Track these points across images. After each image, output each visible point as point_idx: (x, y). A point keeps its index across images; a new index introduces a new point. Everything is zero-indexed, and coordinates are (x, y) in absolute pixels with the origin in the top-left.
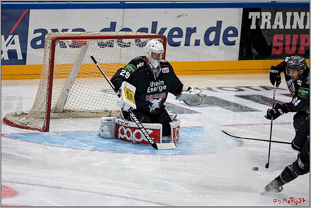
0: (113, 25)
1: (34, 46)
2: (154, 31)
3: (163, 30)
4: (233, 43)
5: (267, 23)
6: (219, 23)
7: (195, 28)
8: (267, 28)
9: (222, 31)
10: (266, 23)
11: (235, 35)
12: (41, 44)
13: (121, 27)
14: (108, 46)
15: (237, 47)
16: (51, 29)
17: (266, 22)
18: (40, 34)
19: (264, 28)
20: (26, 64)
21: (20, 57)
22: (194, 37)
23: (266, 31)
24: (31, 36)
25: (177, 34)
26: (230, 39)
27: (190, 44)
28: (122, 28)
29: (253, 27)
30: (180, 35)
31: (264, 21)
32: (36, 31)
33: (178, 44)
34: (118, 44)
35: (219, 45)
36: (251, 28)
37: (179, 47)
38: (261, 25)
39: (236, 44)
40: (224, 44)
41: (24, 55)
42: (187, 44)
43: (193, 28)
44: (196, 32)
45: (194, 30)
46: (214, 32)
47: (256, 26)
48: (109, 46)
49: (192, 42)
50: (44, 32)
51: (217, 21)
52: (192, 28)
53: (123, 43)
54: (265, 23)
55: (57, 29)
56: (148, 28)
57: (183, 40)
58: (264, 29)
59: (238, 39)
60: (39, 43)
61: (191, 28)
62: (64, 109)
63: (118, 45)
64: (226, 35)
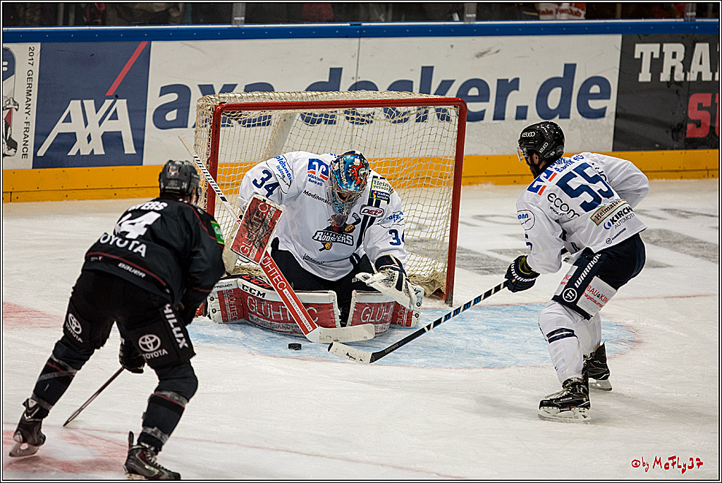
0: (336, 74)
1: (161, 123)
2: (425, 87)
3: (446, 85)
4: (601, 114)
5: (676, 68)
6: (570, 69)
7: (517, 80)
8: (676, 79)
9: (577, 87)
10: (673, 68)
11: (605, 94)
12: (175, 118)
13: (353, 78)
14: (323, 122)
15: (609, 121)
16: (199, 86)
17: (673, 65)
18: (173, 97)
19: (669, 80)
20: (142, 165)
21: (129, 148)
22: (513, 101)
23: (673, 86)
24: (154, 100)
25: (477, 94)
26: (594, 104)
27: (506, 116)
28: (354, 82)
29: (645, 76)
30: (484, 97)
31: (668, 63)
32: (165, 90)
33: (479, 116)
34: (348, 118)
35: (569, 118)
36: (640, 80)
37: (481, 122)
38: (662, 72)
39: (606, 115)
40: (580, 116)
41: (139, 144)
42: (499, 115)
43: (511, 82)
44: (518, 89)
45: (515, 85)
46: (559, 89)
47: (650, 75)
48: (326, 123)
49: (510, 111)
50: (183, 91)
51: (565, 65)
52: (509, 81)
53: (358, 114)
54: (670, 68)
55: (212, 85)
56: (412, 82)
57: (489, 107)
58: (668, 82)
59: (610, 105)
60: (171, 116)
61: (507, 80)
62: (237, 265)
63: (346, 121)
64: (585, 94)
